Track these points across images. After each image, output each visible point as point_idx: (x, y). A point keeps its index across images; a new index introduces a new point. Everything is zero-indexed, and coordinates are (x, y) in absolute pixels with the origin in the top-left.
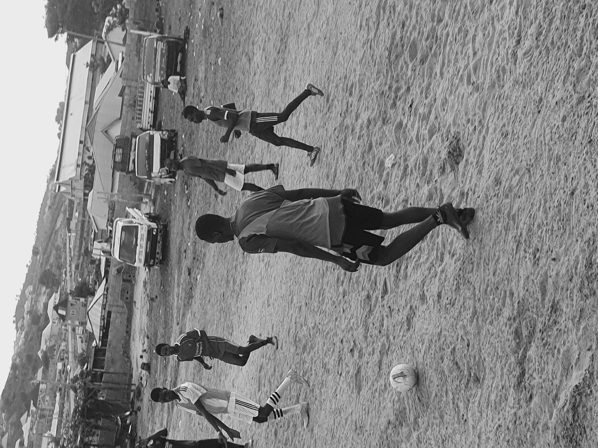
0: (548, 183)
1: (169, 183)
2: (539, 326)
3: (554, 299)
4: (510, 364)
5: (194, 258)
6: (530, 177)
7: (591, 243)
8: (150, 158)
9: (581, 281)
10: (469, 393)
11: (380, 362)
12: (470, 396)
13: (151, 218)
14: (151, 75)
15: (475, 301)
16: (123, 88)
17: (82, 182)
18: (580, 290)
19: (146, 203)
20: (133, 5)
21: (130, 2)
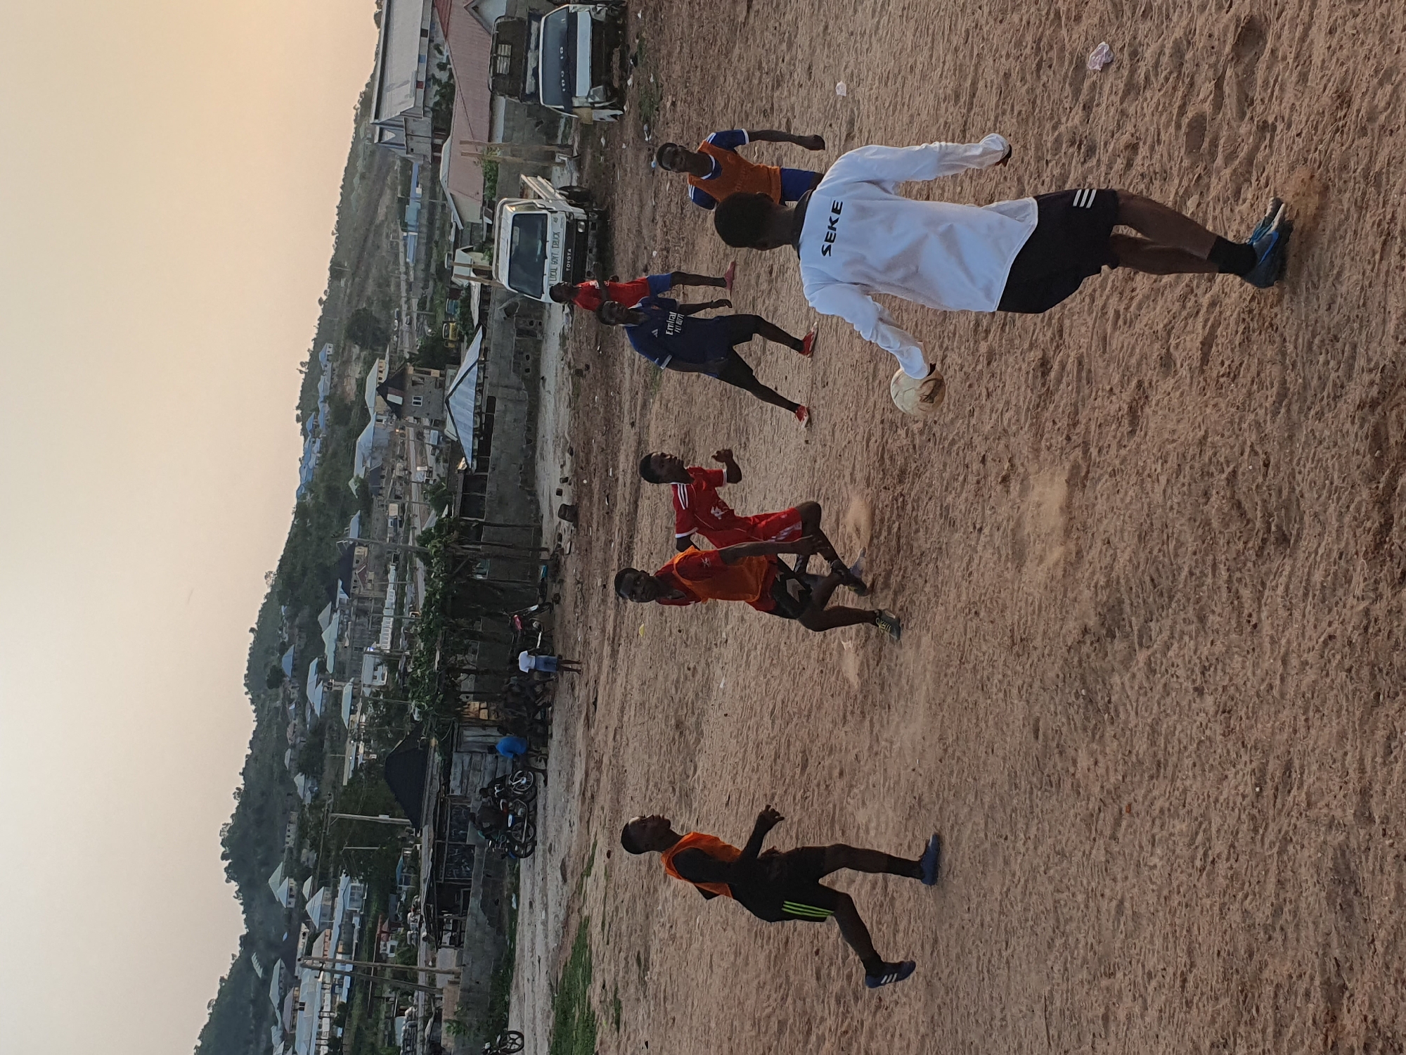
1: (612, 120)
4: (1360, 503)
8: (569, 65)
10: (1264, 569)
12: (1267, 574)
13: (573, 196)
15: (1285, 368)
17: (428, 120)
19: (563, 164)
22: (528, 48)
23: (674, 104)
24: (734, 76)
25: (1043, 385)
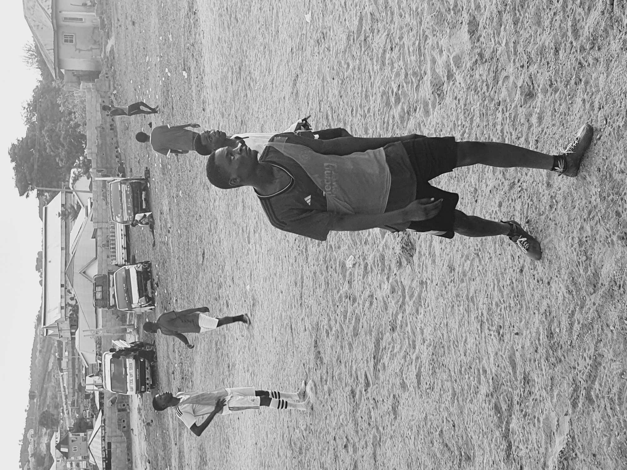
0: (497, 264)
1: (150, 311)
2: (516, 399)
3: (525, 371)
4: (496, 438)
5: (183, 378)
6: (480, 261)
7: (548, 314)
8: (128, 291)
9: (546, 351)
11: (374, 454)
14: (119, 215)
15: (452, 382)
16: (95, 231)
17: (67, 322)
18: (547, 359)
19: (130, 333)
20: (94, 156)
21: (92, 153)
22: (109, 286)
23: (176, 300)
24: (201, 286)
25: (354, 401)
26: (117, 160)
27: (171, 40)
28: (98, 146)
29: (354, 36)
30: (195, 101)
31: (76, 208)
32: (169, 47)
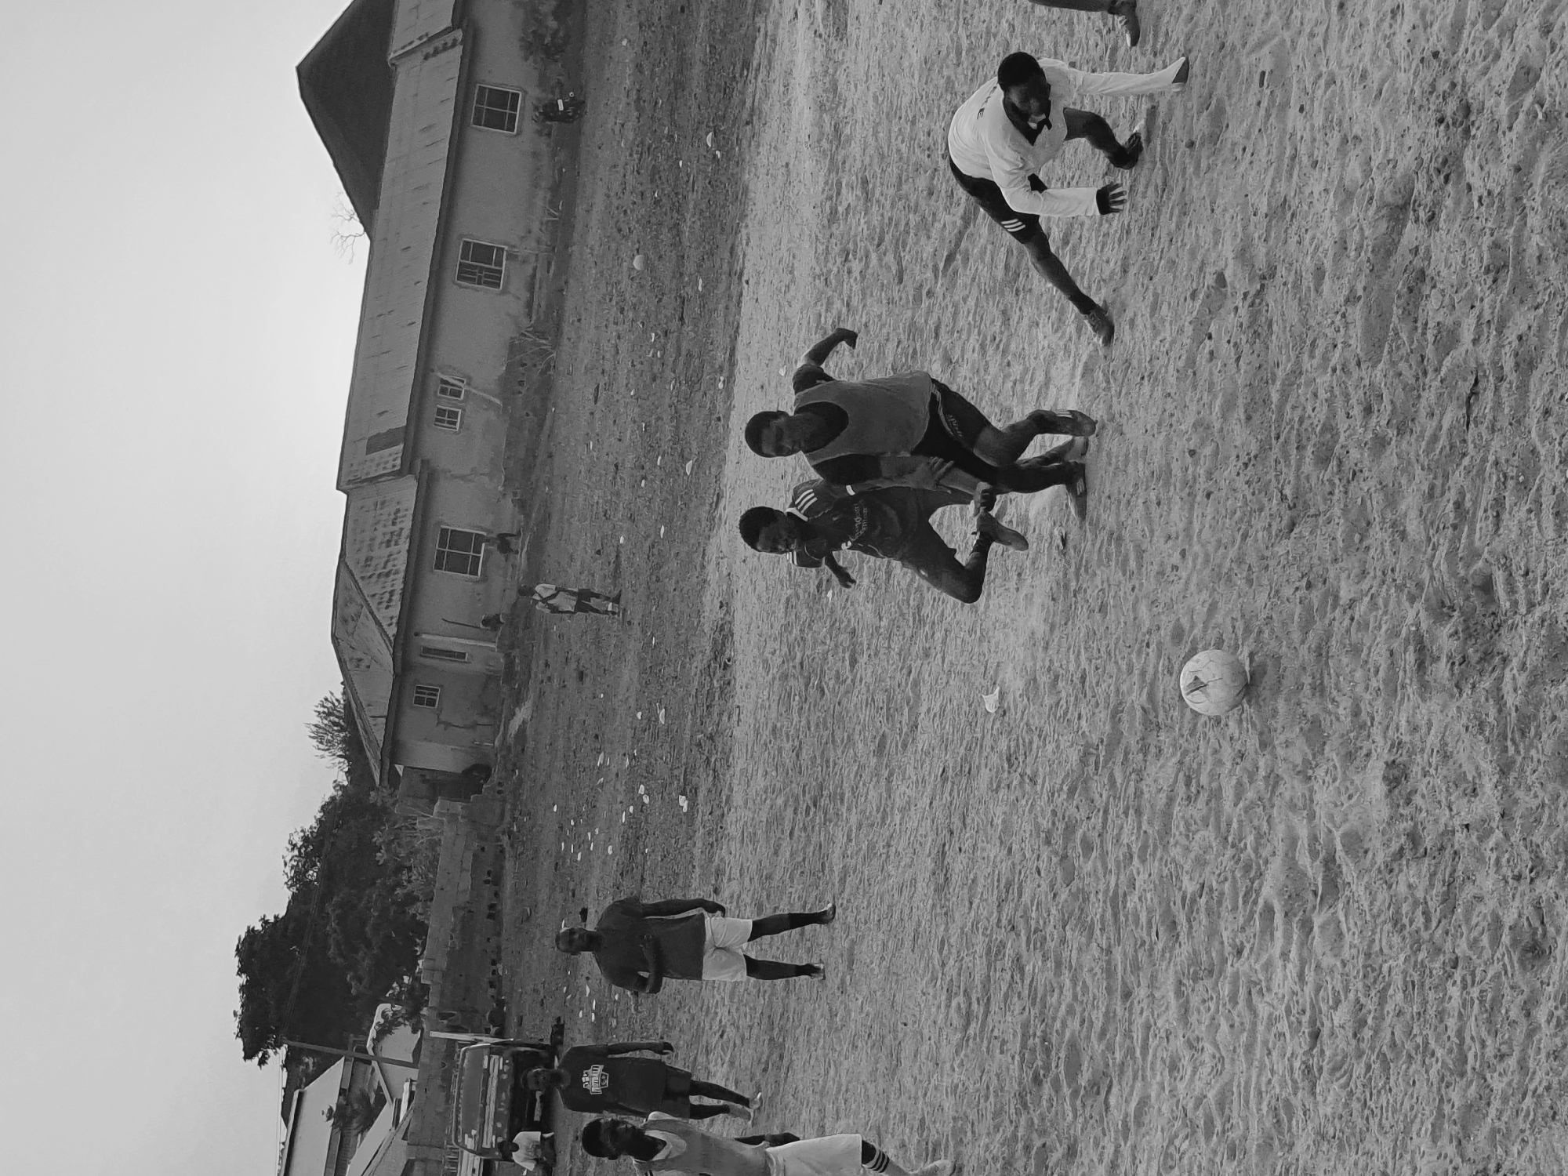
14: (474, 1132)
16: (410, 1165)
20: (438, 976)
21: (433, 970)
26: (492, 991)
27: (662, 721)
28: (451, 954)
29: (1098, 756)
30: (697, 870)
31: (372, 1101)
32: (655, 737)
